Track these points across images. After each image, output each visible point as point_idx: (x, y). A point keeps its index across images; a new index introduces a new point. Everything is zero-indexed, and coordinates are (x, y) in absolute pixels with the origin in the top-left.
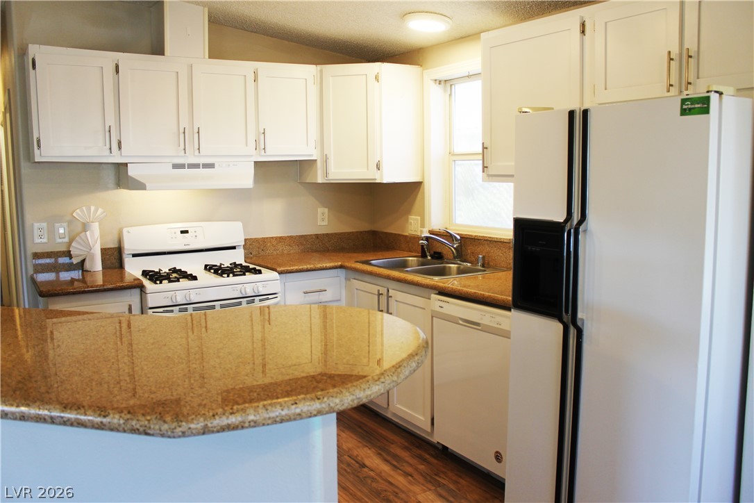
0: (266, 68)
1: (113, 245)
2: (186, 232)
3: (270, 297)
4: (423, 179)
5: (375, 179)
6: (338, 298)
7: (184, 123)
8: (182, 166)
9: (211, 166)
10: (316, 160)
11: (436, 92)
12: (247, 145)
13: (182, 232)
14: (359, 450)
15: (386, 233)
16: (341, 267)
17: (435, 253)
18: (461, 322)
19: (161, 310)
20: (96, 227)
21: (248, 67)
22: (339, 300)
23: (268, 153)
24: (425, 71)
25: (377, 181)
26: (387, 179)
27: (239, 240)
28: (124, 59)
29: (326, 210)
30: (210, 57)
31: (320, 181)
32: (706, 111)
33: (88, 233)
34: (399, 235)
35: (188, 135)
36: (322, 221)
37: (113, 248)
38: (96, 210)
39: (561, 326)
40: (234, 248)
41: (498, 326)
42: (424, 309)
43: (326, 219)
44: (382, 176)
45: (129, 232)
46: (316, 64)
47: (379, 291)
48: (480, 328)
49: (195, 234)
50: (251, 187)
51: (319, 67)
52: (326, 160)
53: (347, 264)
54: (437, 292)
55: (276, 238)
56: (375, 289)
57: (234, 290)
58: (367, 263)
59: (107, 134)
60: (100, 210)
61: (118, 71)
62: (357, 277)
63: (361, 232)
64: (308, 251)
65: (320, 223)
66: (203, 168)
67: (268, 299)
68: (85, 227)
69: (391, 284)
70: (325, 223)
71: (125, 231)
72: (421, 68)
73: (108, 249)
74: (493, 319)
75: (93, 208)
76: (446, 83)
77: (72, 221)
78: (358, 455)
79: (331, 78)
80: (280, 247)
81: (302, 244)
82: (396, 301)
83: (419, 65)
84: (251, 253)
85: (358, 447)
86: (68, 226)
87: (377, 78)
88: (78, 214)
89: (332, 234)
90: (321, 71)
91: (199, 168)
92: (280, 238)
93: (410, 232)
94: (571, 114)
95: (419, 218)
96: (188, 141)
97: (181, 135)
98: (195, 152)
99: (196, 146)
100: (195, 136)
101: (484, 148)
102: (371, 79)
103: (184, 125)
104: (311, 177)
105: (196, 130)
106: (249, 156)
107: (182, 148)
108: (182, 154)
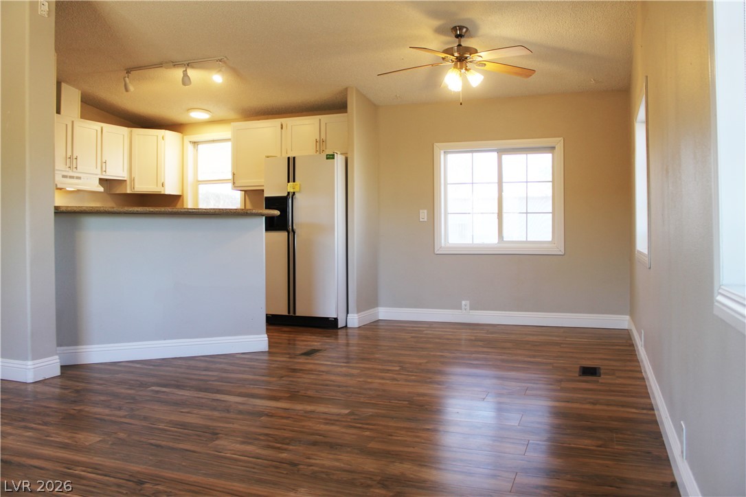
4: (183, 193)
5: (160, 192)
8: (66, 177)
10: (126, 180)
11: (190, 147)
12: (96, 168)
21: (98, 125)
23: (107, 174)
24: (185, 137)
25: (162, 193)
26: (167, 192)
30: (81, 118)
31: (129, 192)
32: (334, 158)
39: (286, 233)
44: (164, 190)
50: (103, 191)
51: (130, 129)
52: (132, 180)
66: (76, 179)
72: (183, 135)
76: (195, 143)
87: (163, 138)
90: (131, 131)
91: (74, 178)
94: (289, 158)
96: (72, 163)
97: (68, 160)
98: (74, 170)
99: (74, 166)
100: (75, 161)
101: (234, 174)
102: (160, 138)
103: (69, 154)
104: (120, 190)
105: (75, 157)
106: (96, 174)
107: (68, 166)
108: (68, 169)
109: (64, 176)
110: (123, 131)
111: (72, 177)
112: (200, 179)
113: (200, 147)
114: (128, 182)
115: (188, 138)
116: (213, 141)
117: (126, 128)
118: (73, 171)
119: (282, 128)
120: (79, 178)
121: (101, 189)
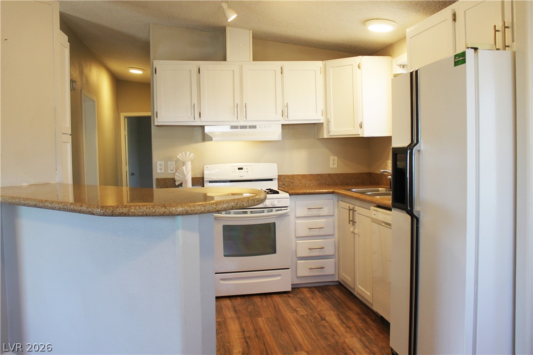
0: (288, 65)
1: (200, 176)
2: (242, 169)
3: (283, 209)
5: (359, 135)
6: (332, 214)
7: (237, 101)
8: (236, 127)
9: (255, 127)
10: (323, 123)
12: (276, 114)
13: (239, 169)
14: (326, 311)
15: (376, 174)
16: (333, 193)
18: (383, 224)
20: (189, 164)
21: (277, 64)
22: (333, 216)
23: (290, 119)
25: (360, 136)
26: (367, 134)
27: (275, 175)
28: (203, 64)
29: (336, 158)
30: (254, 60)
31: (325, 137)
33: (184, 167)
35: (240, 108)
36: (332, 164)
37: (200, 178)
38: (190, 154)
40: (271, 180)
42: (367, 217)
43: (336, 164)
44: (363, 132)
45: (207, 168)
46: (322, 61)
47: (349, 207)
49: (247, 170)
51: (324, 62)
53: (336, 191)
54: (376, 205)
55: (301, 175)
56: (347, 205)
58: (350, 190)
59: (193, 108)
60: (192, 154)
61: (199, 72)
62: (343, 200)
63: (361, 173)
64: (323, 185)
65: (331, 166)
66: (249, 128)
67: (281, 210)
68: (184, 164)
69: (357, 203)
70: (335, 166)
71: (205, 166)
72: (392, 58)
73: (197, 178)
75: (188, 153)
77: (177, 161)
78: (324, 314)
79: (331, 69)
80: (304, 181)
81: (318, 180)
82: (358, 213)
83: (390, 56)
84: (284, 185)
85: (327, 310)
86: (175, 163)
87: (359, 67)
88: (180, 156)
89: (340, 174)
90: (325, 64)
91: (247, 128)
92: (304, 175)
94: (411, 73)
99: (244, 115)
100: (244, 109)
105: (244, 105)
106: (277, 120)
109: (232, 127)
111: (243, 127)
114: (325, 125)
119: (454, 20)
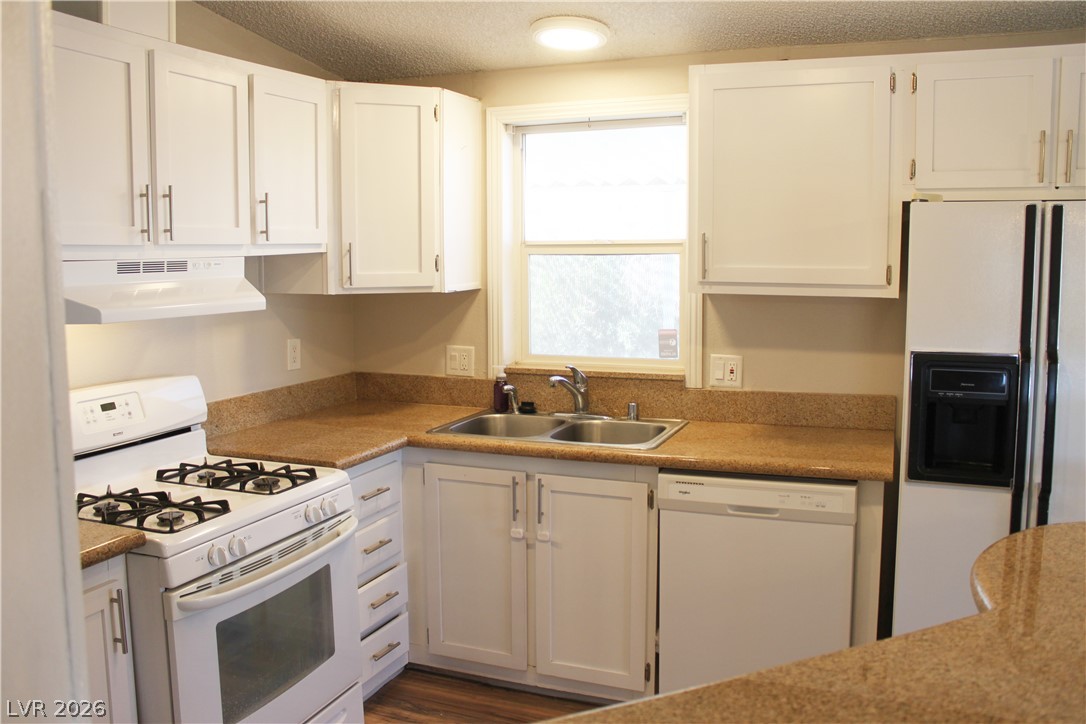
0: (263, 77)
2: (111, 406)
5: (431, 287)
8: (133, 267)
9: (181, 266)
10: (326, 254)
12: (237, 226)
13: (104, 407)
16: (408, 444)
17: (523, 403)
18: (731, 512)
19: (193, 587)
21: (239, 69)
22: (398, 503)
23: (272, 240)
24: (488, 109)
25: (434, 291)
29: (298, 342)
31: (333, 291)
34: (426, 378)
36: (292, 361)
40: (187, 430)
41: (820, 509)
42: (630, 499)
43: (299, 360)
44: (441, 281)
47: (514, 479)
48: (776, 516)
49: (129, 409)
50: (265, 308)
51: (333, 84)
55: (235, 401)
56: (505, 477)
57: (296, 517)
64: (279, 420)
65: (290, 365)
66: (168, 270)
67: (340, 522)
70: (298, 365)
74: (807, 500)
79: (352, 106)
80: (241, 418)
81: (270, 407)
82: (552, 492)
83: (477, 97)
89: (308, 384)
91: (163, 270)
92: (241, 399)
93: (450, 372)
94: (1031, 210)
95: (473, 348)
96: (151, 212)
97: (137, 201)
98: (163, 238)
99: (161, 227)
100: (162, 204)
101: (705, 242)
102: (428, 114)
103: (141, 181)
104: (304, 285)
105: (162, 189)
106: (239, 246)
107: (138, 227)
108: (139, 239)
109: (126, 268)
110: (315, 88)
111: (154, 267)
112: (530, 238)
113: (531, 139)
114: (331, 260)
115: (499, 115)
116: (589, 124)
117: (322, 81)
118: (156, 242)
119: (893, 89)
120: (179, 266)
121: (257, 301)
